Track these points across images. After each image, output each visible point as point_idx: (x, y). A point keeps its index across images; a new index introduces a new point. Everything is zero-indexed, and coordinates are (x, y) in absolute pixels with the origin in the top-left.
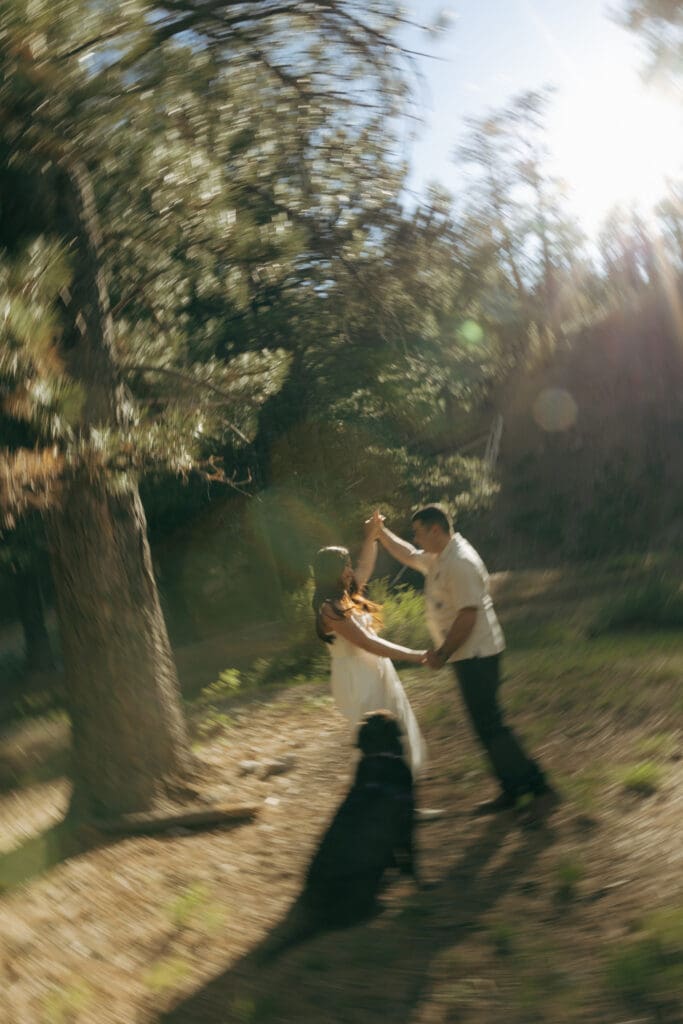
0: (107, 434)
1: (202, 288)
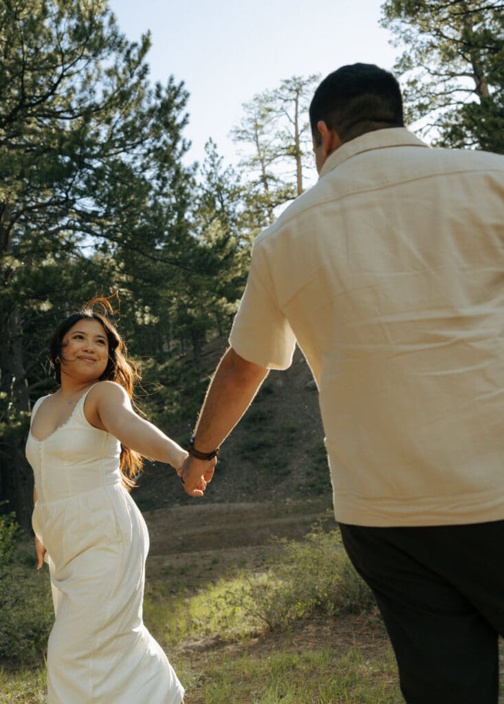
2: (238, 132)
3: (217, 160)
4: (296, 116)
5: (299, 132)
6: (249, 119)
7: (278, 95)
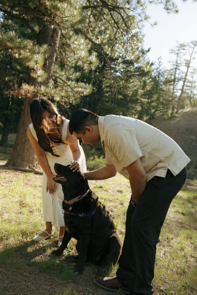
0: (44, 88)
1: (78, 64)
2: (172, 50)
3: (161, 63)
4: (192, 54)
5: (191, 59)
6: (177, 46)
7: (188, 45)
